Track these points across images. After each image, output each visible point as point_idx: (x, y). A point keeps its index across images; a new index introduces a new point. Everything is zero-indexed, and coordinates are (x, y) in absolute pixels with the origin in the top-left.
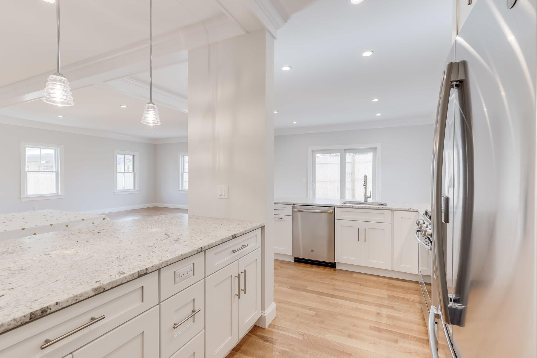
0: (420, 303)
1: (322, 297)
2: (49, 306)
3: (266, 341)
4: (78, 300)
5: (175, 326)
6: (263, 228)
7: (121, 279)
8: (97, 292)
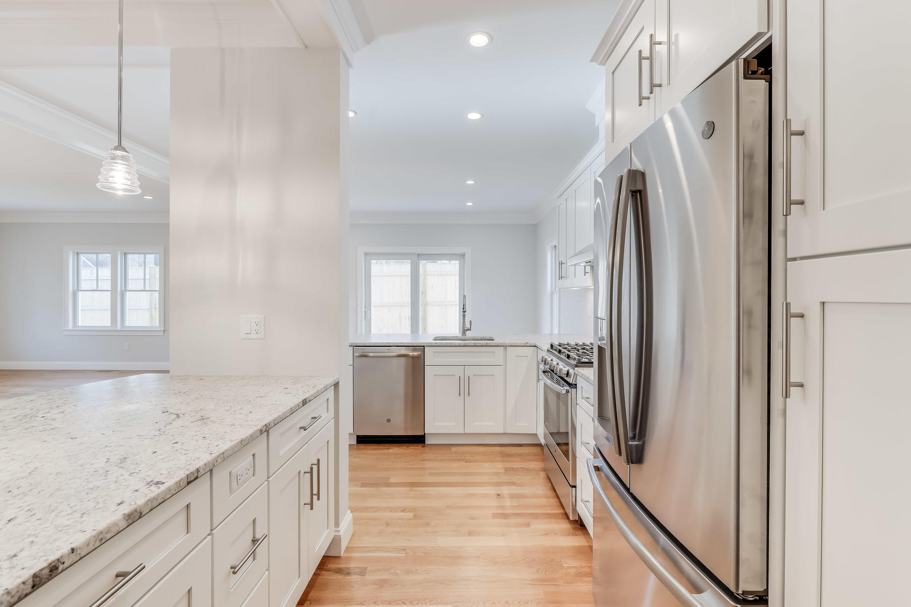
0: (543, 471)
1: (415, 489)
2: (61, 557)
3: (348, 574)
4: (104, 539)
5: (234, 570)
6: (336, 385)
7: (162, 492)
8: (130, 521)
